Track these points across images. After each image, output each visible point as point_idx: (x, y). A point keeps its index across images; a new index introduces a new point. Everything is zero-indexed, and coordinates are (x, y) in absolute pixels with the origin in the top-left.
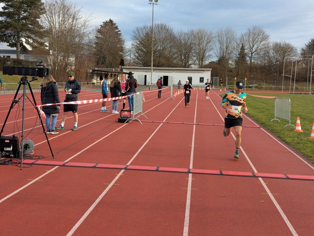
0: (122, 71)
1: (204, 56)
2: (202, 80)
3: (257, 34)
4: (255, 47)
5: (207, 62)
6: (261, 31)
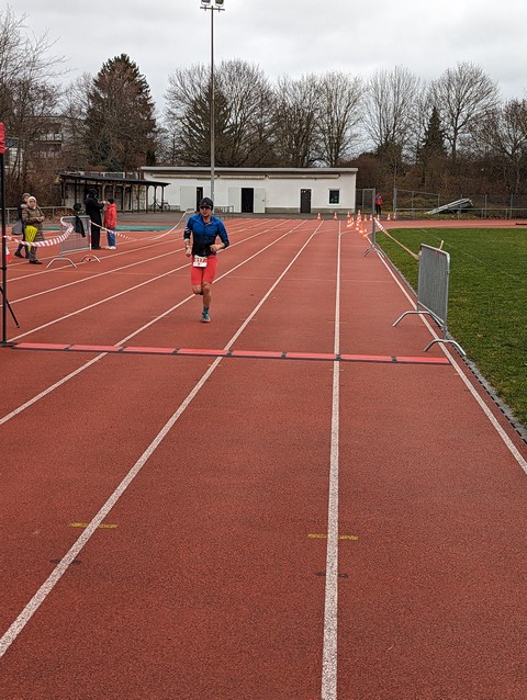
0: (143, 177)
1: (340, 138)
2: (334, 196)
3: (468, 83)
4: (464, 113)
6: (478, 74)
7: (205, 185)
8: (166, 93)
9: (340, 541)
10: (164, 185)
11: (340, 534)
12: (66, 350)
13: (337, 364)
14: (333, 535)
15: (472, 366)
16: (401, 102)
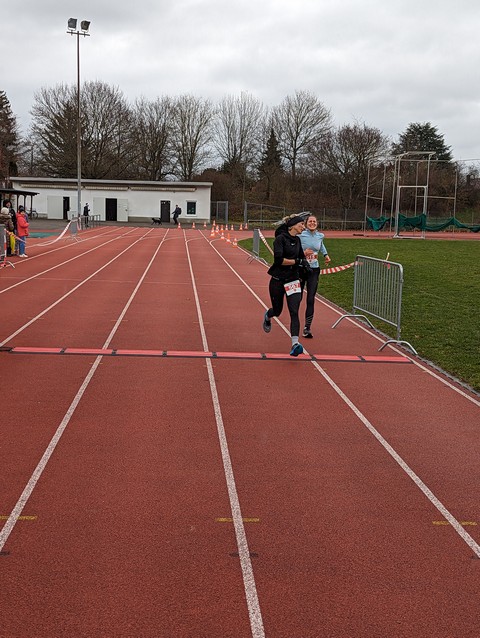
0: (11, 187)
1: (193, 154)
2: (191, 207)
4: (302, 136)
5: (199, 169)
6: (314, 101)
7: (72, 195)
8: (32, 110)
9: (464, 527)
10: (32, 194)
11: (458, 520)
12: (62, 353)
13: (315, 363)
14: (452, 521)
15: (431, 364)
16: (246, 124)
